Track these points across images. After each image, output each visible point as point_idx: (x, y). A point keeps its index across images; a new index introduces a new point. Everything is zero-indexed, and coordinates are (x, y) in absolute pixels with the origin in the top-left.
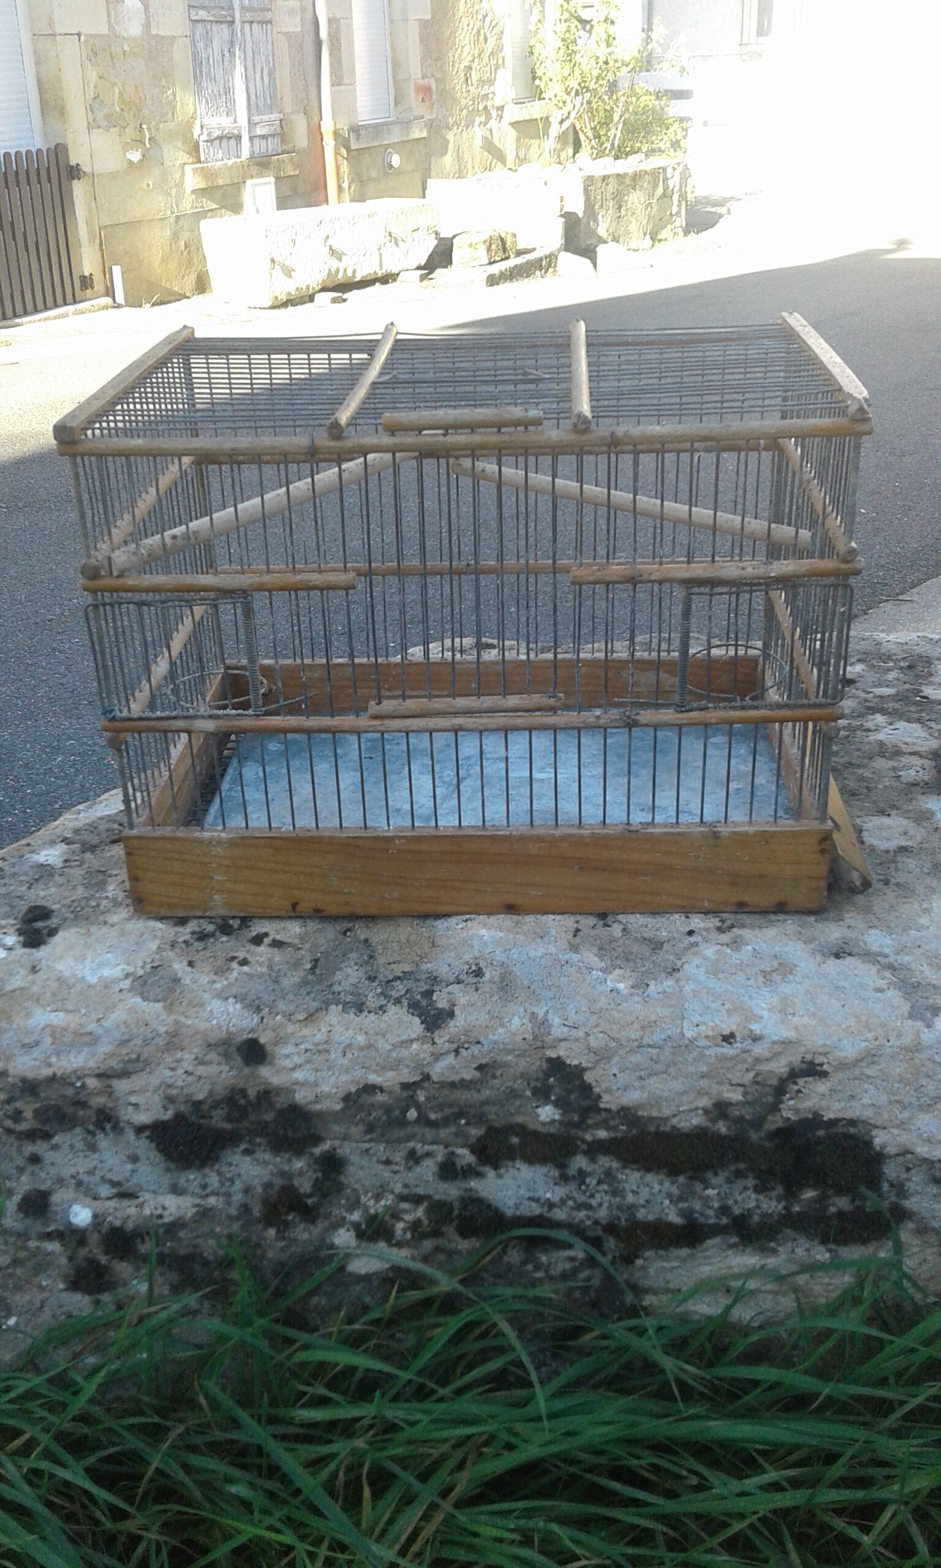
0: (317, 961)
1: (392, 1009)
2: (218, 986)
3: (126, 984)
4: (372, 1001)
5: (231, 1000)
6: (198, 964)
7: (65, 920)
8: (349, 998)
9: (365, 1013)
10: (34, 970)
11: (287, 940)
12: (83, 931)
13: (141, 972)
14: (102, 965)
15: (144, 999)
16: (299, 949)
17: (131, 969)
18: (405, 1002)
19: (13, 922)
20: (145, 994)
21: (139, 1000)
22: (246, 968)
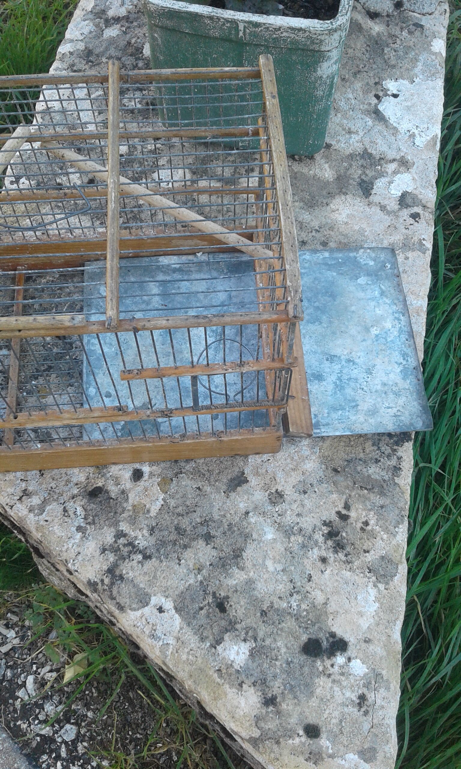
0: (361, 487)
1: (399, 454)
2: (385, 536)
3: (381, 586)
4: (393, 462)
5: (397, 529)
6: (365, 548)
7: (321, 629)
8: (390, 474)
9: (401, 466)
10: (367, 641)
11: (343, 501)
12: (331, 617)
13: (374, 578)
14: (366, 601)
15: (396, 575)
16: (350, 496)
17: (371, 585)
18: (395, 447)
19: (319, 663)
20: (393, 574)
21: (396, 578)
22: (372, 522)
